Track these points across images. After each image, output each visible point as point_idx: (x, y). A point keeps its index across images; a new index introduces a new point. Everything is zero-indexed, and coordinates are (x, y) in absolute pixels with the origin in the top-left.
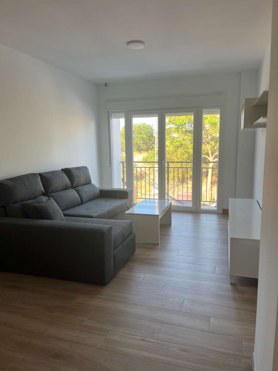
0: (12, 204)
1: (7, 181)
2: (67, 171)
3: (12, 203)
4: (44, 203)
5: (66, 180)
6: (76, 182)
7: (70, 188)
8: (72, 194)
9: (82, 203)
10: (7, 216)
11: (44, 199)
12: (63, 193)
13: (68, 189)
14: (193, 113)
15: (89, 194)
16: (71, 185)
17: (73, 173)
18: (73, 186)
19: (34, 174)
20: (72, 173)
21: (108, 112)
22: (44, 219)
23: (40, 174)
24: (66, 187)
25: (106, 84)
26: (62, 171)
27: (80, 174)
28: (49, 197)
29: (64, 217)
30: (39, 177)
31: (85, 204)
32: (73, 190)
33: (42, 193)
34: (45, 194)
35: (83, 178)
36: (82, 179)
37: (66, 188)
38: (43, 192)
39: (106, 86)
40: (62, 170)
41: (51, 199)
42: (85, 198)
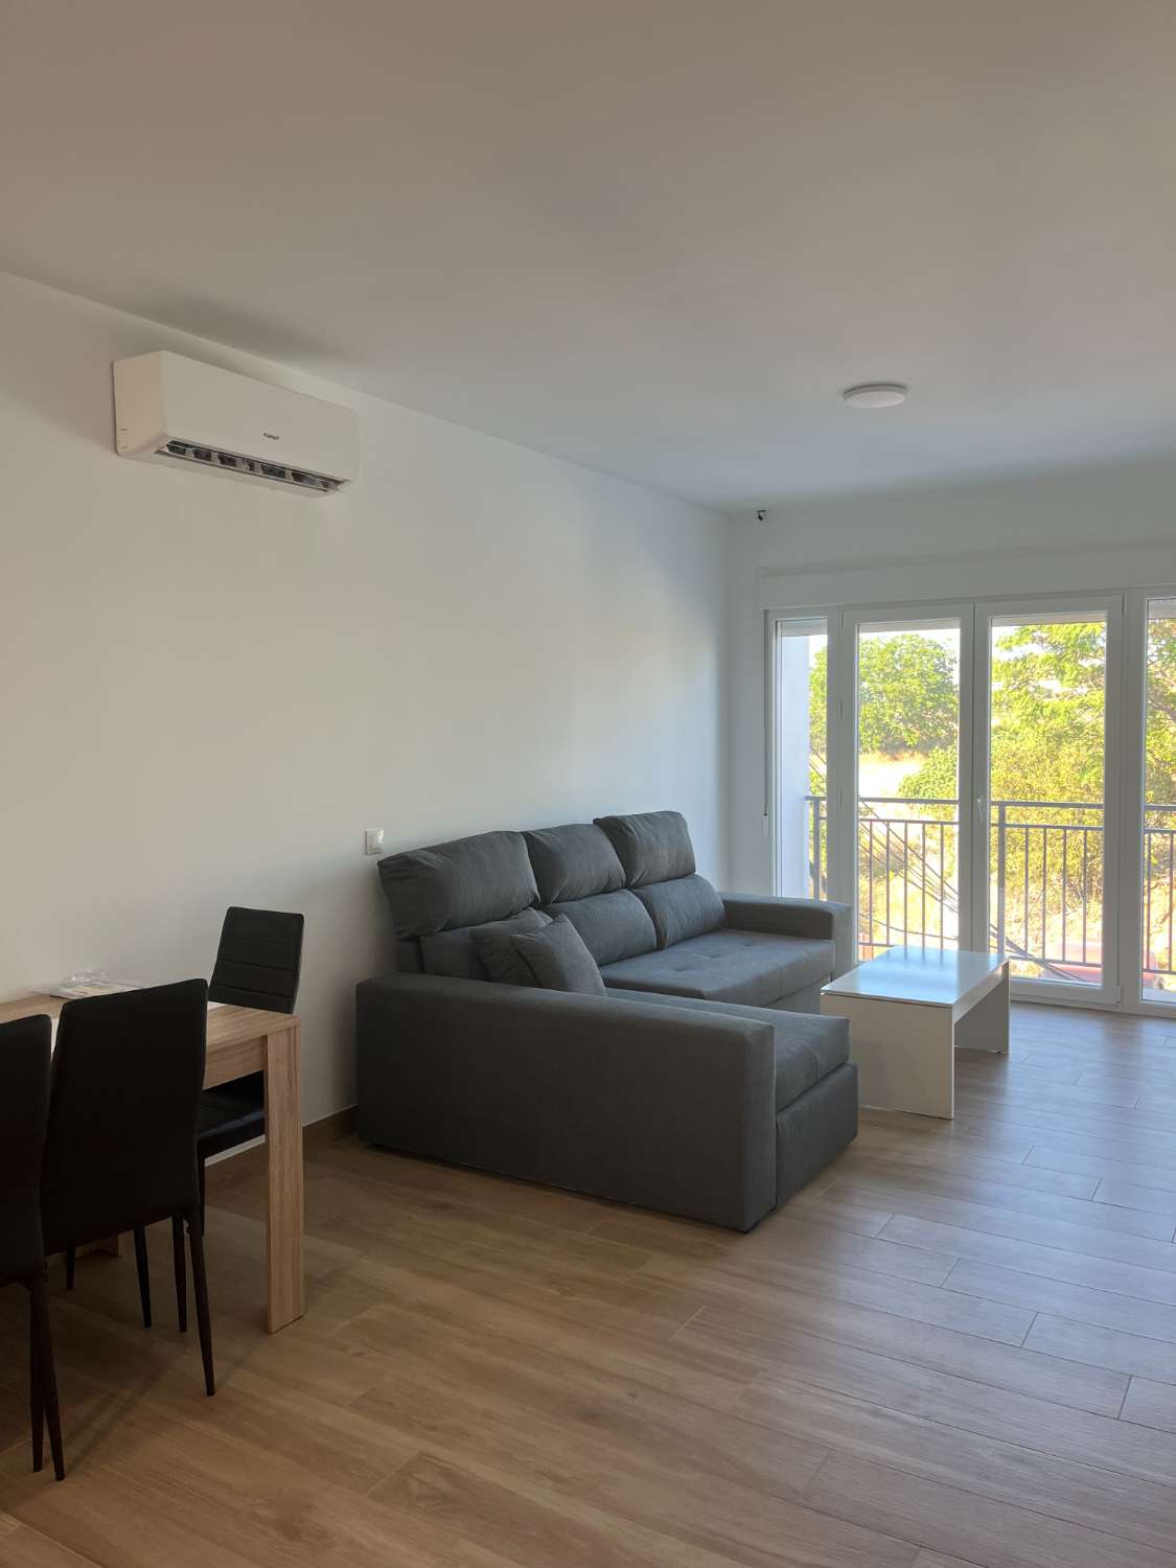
0: (443, 930)
1: (431, 856)
2: (614, 829)
3: (439, 929)
4: (543, 930)
5: (611, 860)
6: (642, 869)
7: (623, 888)
8: (628, 908)
9: (660, 945)
10: (422, 970)
11: (541, 919)
12: (599, 906)
13: (614, 891)
14: (1103, 614)
15: (686, 915)
16: (624, 879)
17: (631, 831)
18: (632, 877)
19: (511, 835)
20: (631, 835)
21: (766, 612)
22: (541, 987)
23: (527, 836)
24: (608, 883)
25: (761, 514)
26: (597, 827)
27: (656, 837)
28: (554, 914)
29: (604, 988)
30: (524, 842)
31: (670, 950)
32: (633, 895)
33: (531, 900)
34: (542, 904)
35: (665, 853)
36: (664, 861)
37: (607, 889)
38: (535, 895)
39: (760, 518)
40: (596, 822)
41: (565, 921)
42: (672, 927)
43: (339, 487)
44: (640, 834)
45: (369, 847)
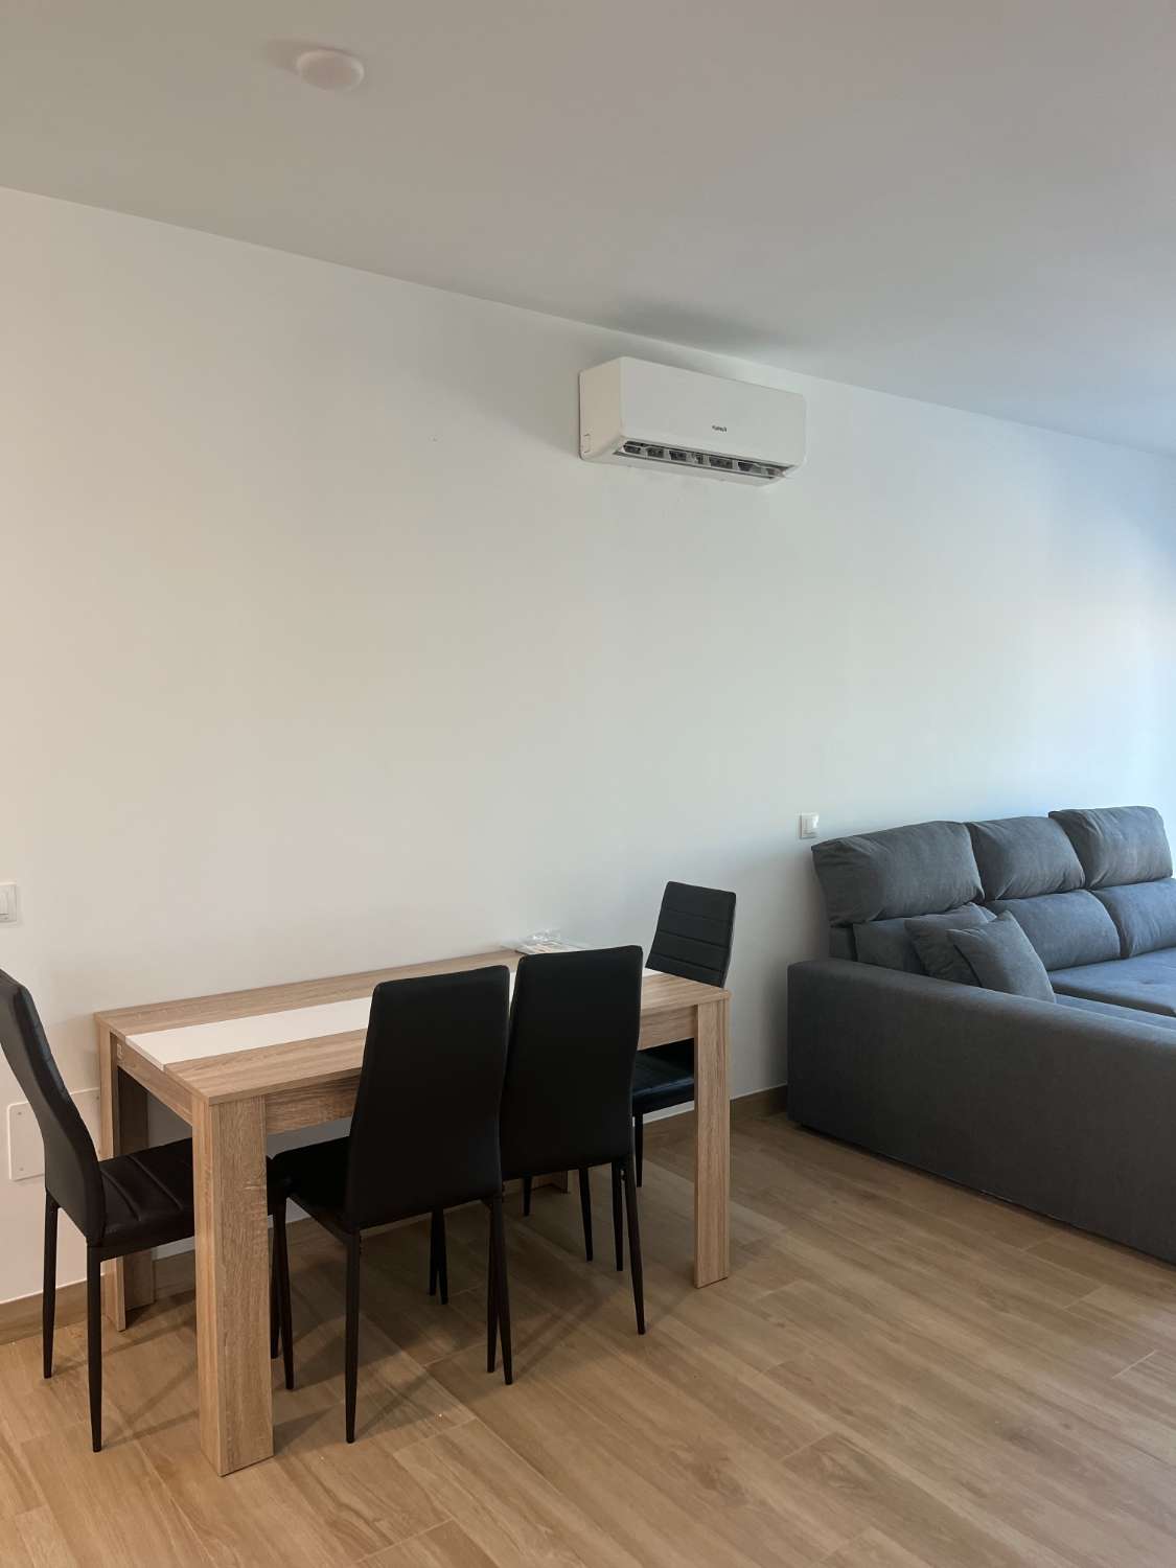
0: (875, 920)
1: (864, 841)
2: (1073, 824)
3: (874, 917)
4: (984, 927)
5: (1068, 856)
6: (1103, 871)
7: (1083, 888)
8: (1088, 910)
9: (1124, 954)
10: (854, 958)
11: (984, 916)
12: (1051, 906)
13: (1070, 891)
15: (1157, 921)
16: (1083, 880)
17: (1095, 829)
18: (1090, 882)
19: (953, 826)
20: (1092, 830)
22: (981, 987)
23: (971, 827)
24: (1064, 882)
26: (1053, 822)
27: (1124, 834)
28: (998, 911)
29: (1053, 994)
30: (968, 834)
31: (1136, 960)
32: (1093, 897)
33: (973, 895)
34: (985, 900)
35: (1135, 852)
36: (1133, 858)
37: (1063, 889)
38: (978, 890)
40: (1052, 815)
41: (1010, 919)
42: (1140, 934)
43: (784, 473)
44: (1105, 831)
45: (803, 831)
